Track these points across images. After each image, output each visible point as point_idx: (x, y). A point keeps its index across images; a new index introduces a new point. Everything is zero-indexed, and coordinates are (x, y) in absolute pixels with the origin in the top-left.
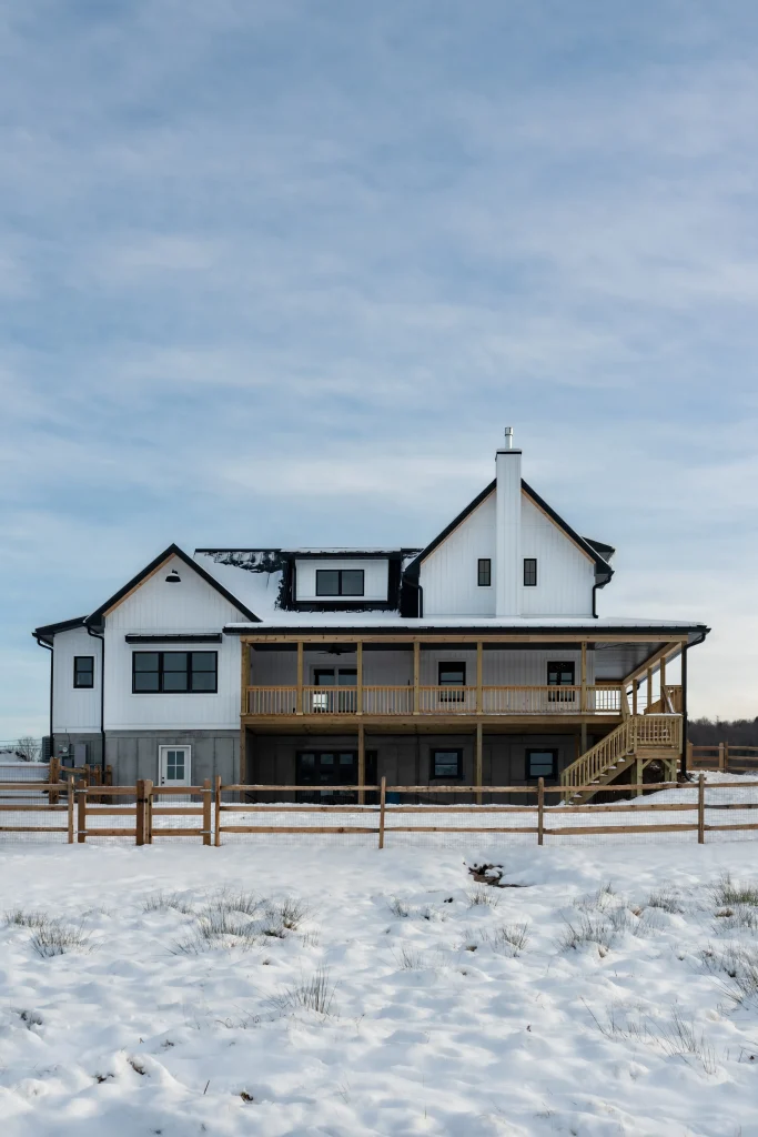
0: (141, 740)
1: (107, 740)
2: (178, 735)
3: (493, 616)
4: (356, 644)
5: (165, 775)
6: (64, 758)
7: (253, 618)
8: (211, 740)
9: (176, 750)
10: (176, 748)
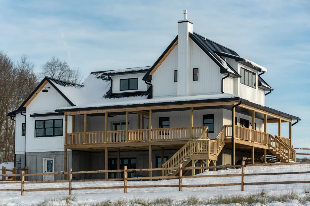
0: (37, 156)
1: (26, 156)
2: (49, 154)
3: (176, 96)
4: (104, 114)
5: (46, 170)
6: (18, 164)
7: (72, 105)
8: (61, 155)
9: (50, 160)
10: (49, 159)
